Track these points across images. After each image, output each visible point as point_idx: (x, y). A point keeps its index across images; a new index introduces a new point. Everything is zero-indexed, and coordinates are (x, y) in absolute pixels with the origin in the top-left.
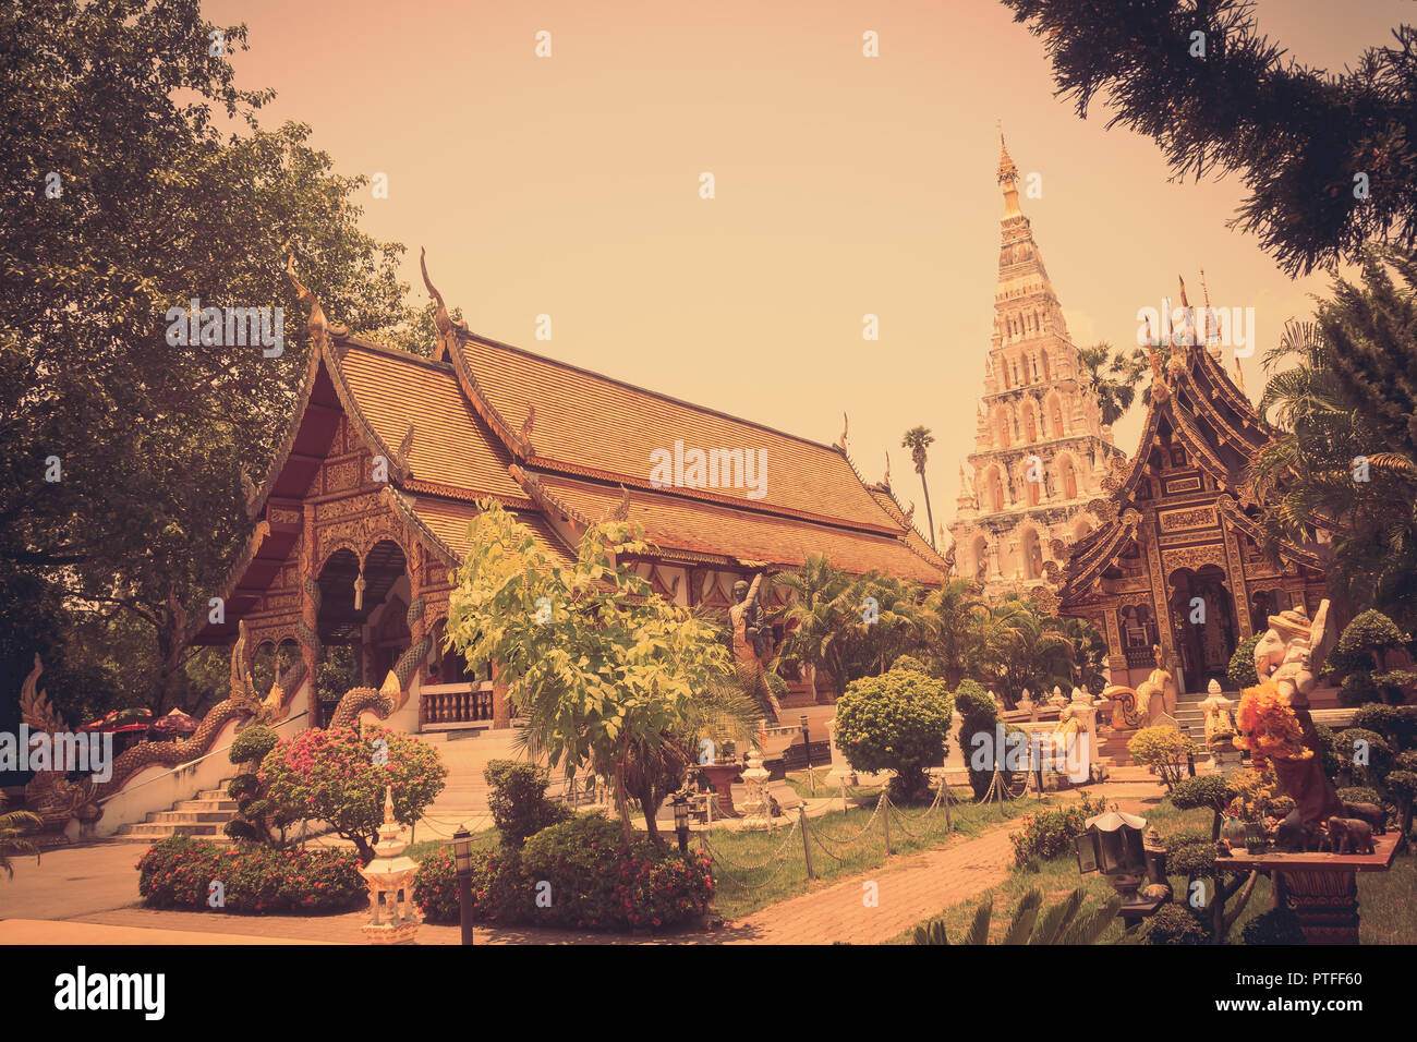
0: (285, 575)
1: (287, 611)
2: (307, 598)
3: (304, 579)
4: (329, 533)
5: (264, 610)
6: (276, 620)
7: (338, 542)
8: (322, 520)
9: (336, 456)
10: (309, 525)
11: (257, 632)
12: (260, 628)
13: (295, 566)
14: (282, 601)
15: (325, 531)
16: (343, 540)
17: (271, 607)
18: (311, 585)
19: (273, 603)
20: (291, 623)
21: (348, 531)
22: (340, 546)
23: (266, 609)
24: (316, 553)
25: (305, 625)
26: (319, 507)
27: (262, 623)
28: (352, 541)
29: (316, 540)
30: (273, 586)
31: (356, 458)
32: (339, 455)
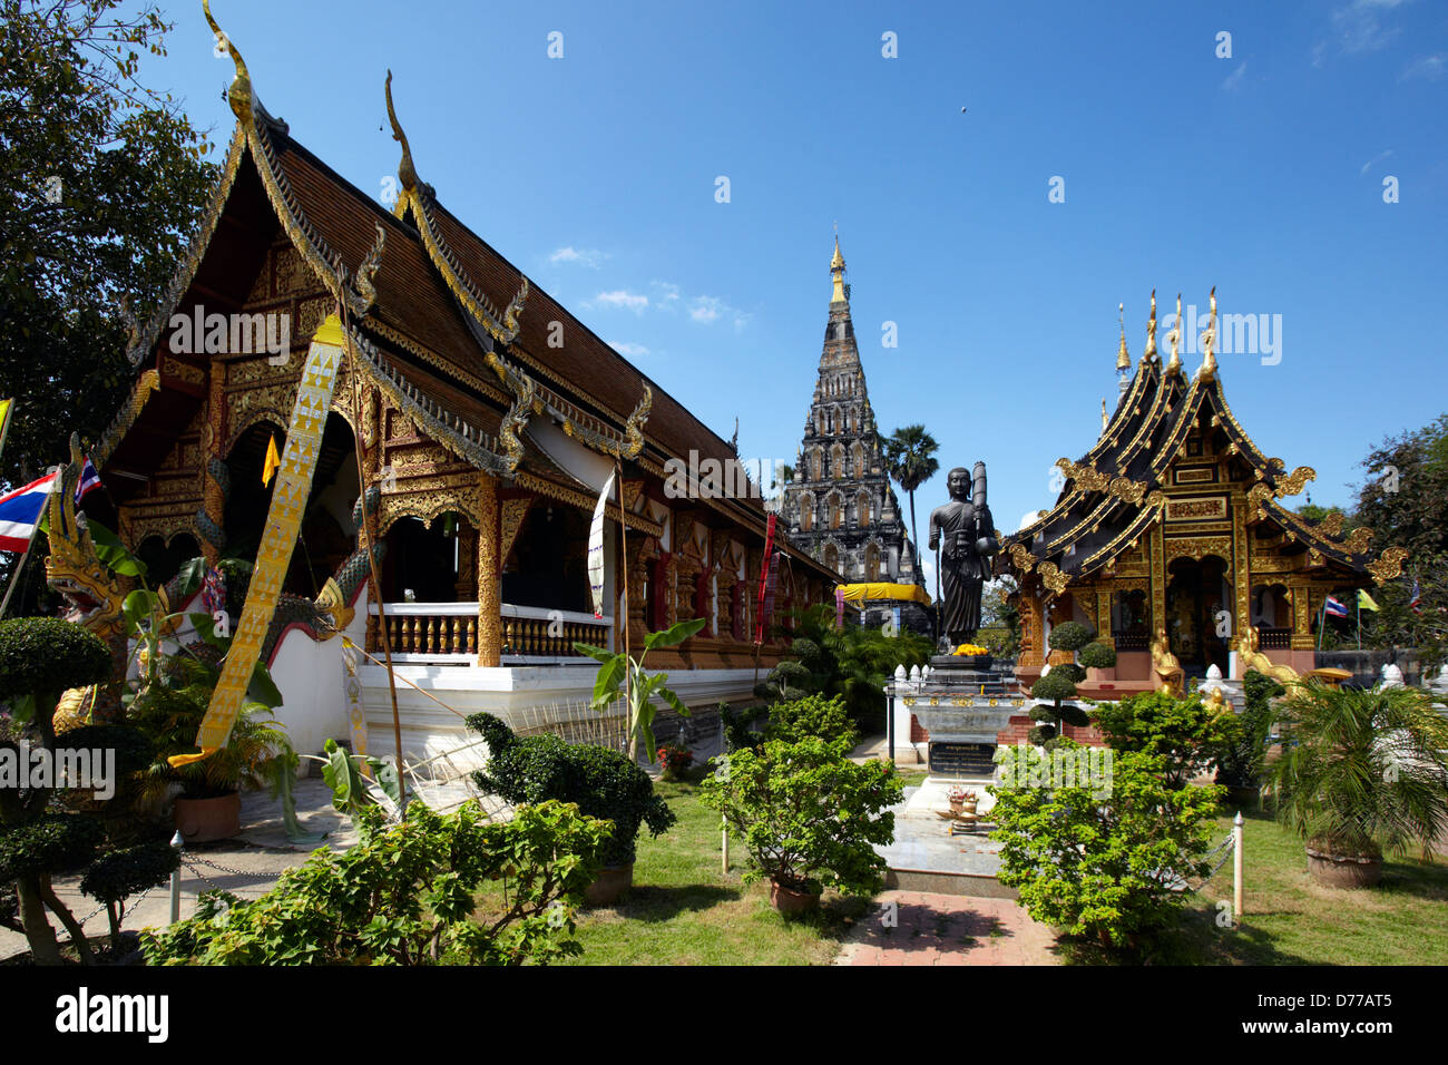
0: (181, 451)
1: (182, 497)
2: (211, 482)
3: (208, 457)
4: (245, 400)
5: (152, 496)
6: (167, 509)
7: (257, 413)
8: (236, 384)
9: (259, 300)
10: (217, 388)
11: (142, 523)
12: (143, 518)
13: (196, 441)
14: (176, 485)
15: (240, 398)
16: (264, 410)
17: (159, 492)
18: (217, 465)
19: (164, 487)
20: (188, 514)
21: (273, 399)
22: (260, 417)
23: (155, 493)
24: (225, 427)
25: (206, 515)
26: (233, 368)
27: (149, 511)
28: (277, 412)
29: (226, 409)
30: (163, 466)
31: (287, 303)
32: (264, 299)
